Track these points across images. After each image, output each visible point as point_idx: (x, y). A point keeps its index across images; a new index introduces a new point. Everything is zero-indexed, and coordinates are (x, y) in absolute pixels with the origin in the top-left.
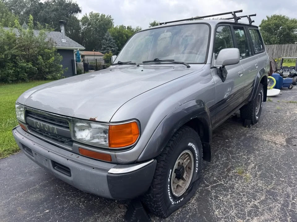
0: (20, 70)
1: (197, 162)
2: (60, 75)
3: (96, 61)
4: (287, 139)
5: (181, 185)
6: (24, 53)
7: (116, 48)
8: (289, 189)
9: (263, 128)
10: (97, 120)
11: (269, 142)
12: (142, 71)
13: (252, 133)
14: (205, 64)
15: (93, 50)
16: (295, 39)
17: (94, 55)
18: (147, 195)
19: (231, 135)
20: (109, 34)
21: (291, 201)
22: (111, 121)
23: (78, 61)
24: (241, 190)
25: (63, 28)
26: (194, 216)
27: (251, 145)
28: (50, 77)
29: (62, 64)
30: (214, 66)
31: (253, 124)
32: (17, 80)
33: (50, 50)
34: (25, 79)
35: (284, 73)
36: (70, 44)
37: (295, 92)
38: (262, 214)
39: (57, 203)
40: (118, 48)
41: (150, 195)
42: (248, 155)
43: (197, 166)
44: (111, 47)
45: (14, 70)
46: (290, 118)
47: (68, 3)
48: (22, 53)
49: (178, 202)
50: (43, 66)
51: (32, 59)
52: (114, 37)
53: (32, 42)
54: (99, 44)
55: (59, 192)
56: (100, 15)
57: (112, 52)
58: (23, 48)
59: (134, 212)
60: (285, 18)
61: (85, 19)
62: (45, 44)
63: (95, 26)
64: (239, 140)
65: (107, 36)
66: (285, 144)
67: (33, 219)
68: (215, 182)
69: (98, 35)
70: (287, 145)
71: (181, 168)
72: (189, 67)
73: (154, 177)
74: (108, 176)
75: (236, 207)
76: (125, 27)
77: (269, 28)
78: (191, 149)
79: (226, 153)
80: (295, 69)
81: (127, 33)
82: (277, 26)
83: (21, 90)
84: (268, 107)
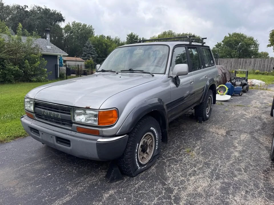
0: (8, 72)
1: (157, 142)
2: (44, 78)
3: (78, 66)
4: (227, 131)
5: (145, 157)
6: (12, 57)
7: (96, 55)
8: (219, 162)
9: (211, 124)
10: (90, 108)
11: (213, 133)
12: (120, 77)
13: (202, 127)
14: (165, 74)
15: (75, 57)
16: (252, 54)
17: (76, 61)
18: (122, 160)
19: (186, 128)
20: (89, 42)
21: (218, 168)
22: (100, 109)
23: (61, 65)
24: (187, 162)
25: (48, 36)
26: (152, 176)
27: (200, 134)
28: (35, 79)
29: (47, 68)
30: (171, 76)
31: (204, 121)
32: (3, 81)
33: (36, 55)
34: (11, 80)
35: (236, 83)
36: (54, 51)
37: (244, 98)
38: (198, 175)
39: (56, 170)
40: (97, 55)
41: (124, 159)
42: (196, 141)
43: (157, 145)
44: (91, 54)
45: (2, 72)
46: (234, 117)
47: (52, 12)
48: (11, 56)
49: (142, 168)
50: (29, 70)
51: (19, 63)
52: (94, 46)
53: (19, 48)
54: (81, 50)
55: (57, 163)
56: (82, 24)
57: (93, 59)
58: (11, 53)
59: (112, 171)
60: (243, 36)
61: (68, 28)
62: (32, 49)
63: (77, 34)
64: (192, 131)
65: (88, 44)
66: (225, 134)
67: (40, 179)
68: (170, 157)
69: (79, 43)
70: (226, 136)
71: (145, 145)
72: (153, 76)
73: (126, 147)
74: (97, 143)
75: (181, 171)
76: (105, 36)
77: (231, 43)
78: (152, 132)
79: (181, 139)
80: (245, 80)
81: (106, 42)
82: (237, 43)
83: (8, 90)
84: (219, 109)
